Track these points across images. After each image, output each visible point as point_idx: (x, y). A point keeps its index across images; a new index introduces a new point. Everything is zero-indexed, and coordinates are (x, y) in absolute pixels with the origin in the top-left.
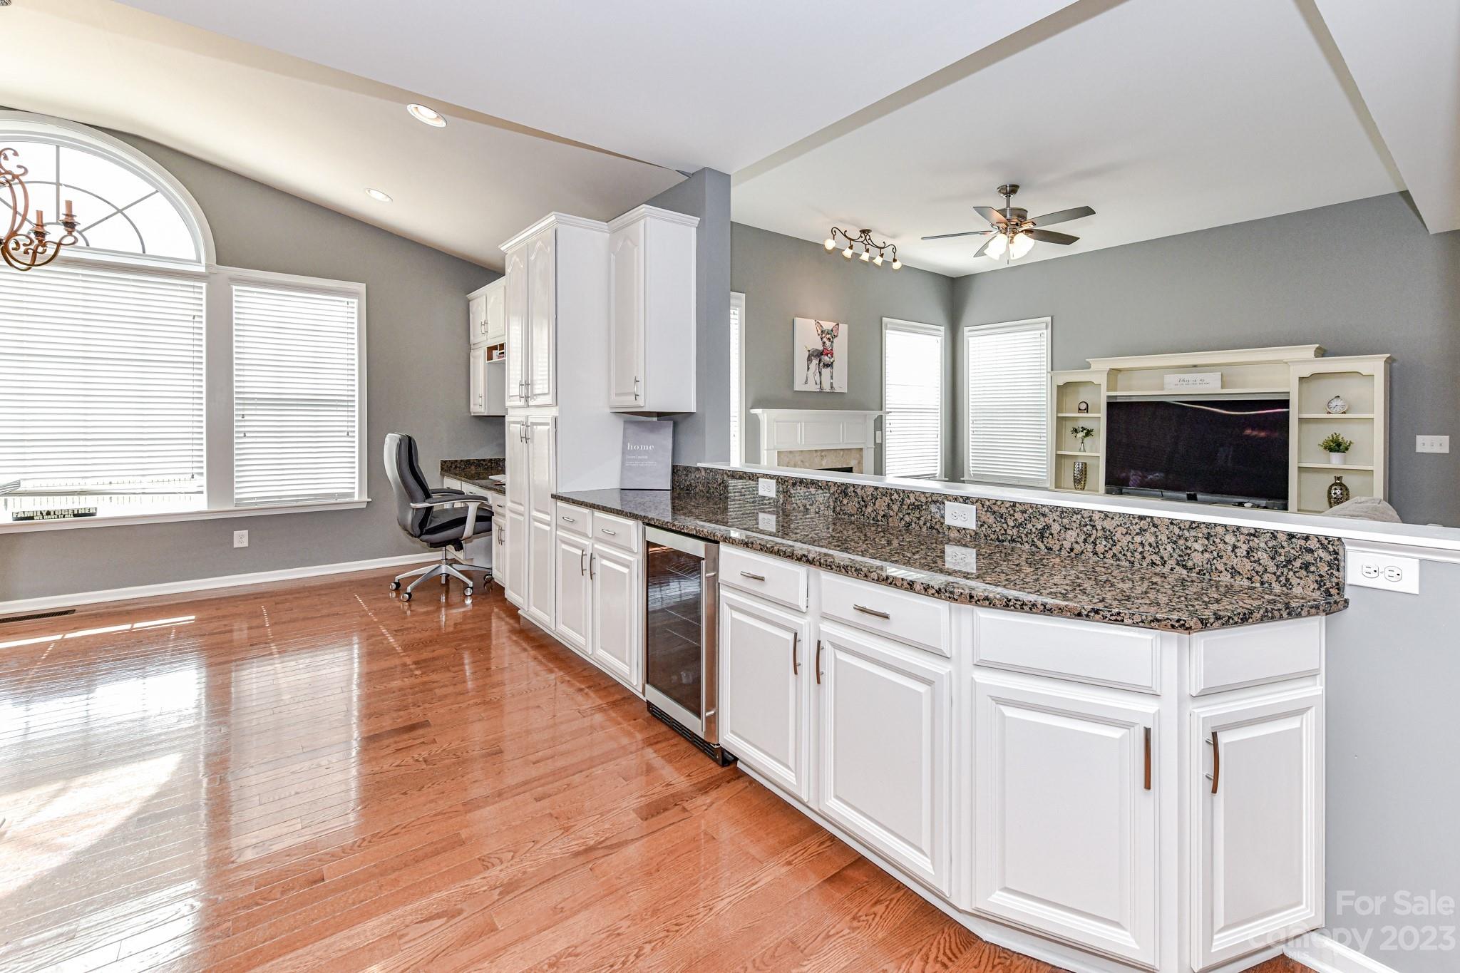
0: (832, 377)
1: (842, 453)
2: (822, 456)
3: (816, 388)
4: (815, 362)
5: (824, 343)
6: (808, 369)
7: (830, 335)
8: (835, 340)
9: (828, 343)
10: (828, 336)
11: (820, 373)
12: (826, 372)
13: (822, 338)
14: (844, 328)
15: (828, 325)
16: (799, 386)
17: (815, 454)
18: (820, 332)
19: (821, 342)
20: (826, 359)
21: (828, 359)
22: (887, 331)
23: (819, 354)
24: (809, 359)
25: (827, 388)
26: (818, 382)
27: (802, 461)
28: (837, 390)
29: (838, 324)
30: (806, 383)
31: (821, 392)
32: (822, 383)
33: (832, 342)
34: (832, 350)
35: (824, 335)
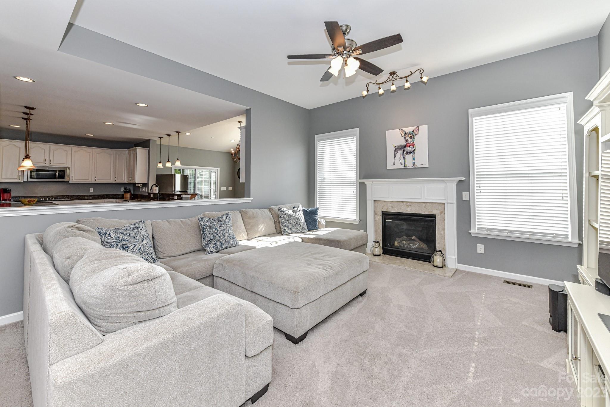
0: (414, 159)
2: (407, 205)
3: (402, 166)
4: (400, 152)
5: (407, 140)
6: (395, 156)
7: (413, 135)
8: (416, 137)
9: (410, 140)
10: (410, 136)
11: (404, 158)
12: (409, 157)
13: (404, 138)
14: (424, 129)
15: (408, 130)
16: (389, 166)
17: (401, 204)
18: (403, 134)
19: (404, 140)
20: (409, 149)
21: (410, 149)
22: (474, 119)
23: (403, 148)
24: (396, 151)
25: (409, 165)
26: (403, 163)
27: (392, 207)
29: (418, 127)
30: (394, 164)
31: (406, 168)
32: (406, 163)
33: (414, 138)
34: (413, 143)
35: (406, 136)
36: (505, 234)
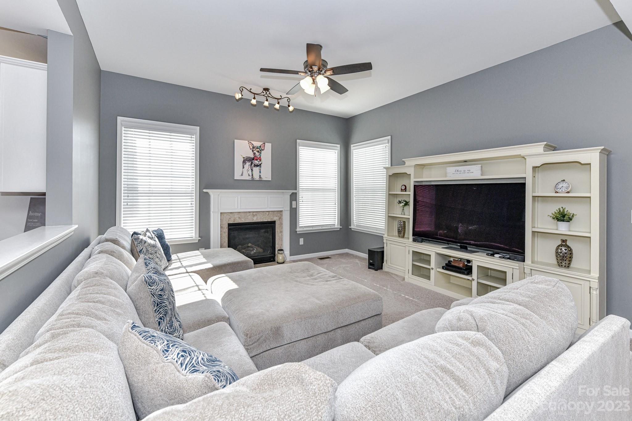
0: (260, 172)
1: (267, 213)
2: (253, 215)
3: (249, 178)
4: (248, 164)
5: (254, 154)
6: (243, 167)
7: (260, 149)
8: (262, 152)
9: (257, 154)
10: (257, 150)
11: (252, 170)
12: (256, 170)
13: (253, 151)
14: (268, 146)
15: (257, 144)
16: (237, 177)
17: (248, 214)
18: (251, 147)
19: (252, 153)
20: (256, 162)
21: (258, 162)
22: (300, 147)
23: (251, 160)
24: (244, 162)
25: (256, 177)
26: (251, 175)
27: (239, 218)
28: (264, 178)
29: (264, 143)
30: (242, 175)
31: (253, 180)
32: (254, 175)
33: (260, 153)
34: (260, 157)
35: (254, 149)
36: (311, 229)
